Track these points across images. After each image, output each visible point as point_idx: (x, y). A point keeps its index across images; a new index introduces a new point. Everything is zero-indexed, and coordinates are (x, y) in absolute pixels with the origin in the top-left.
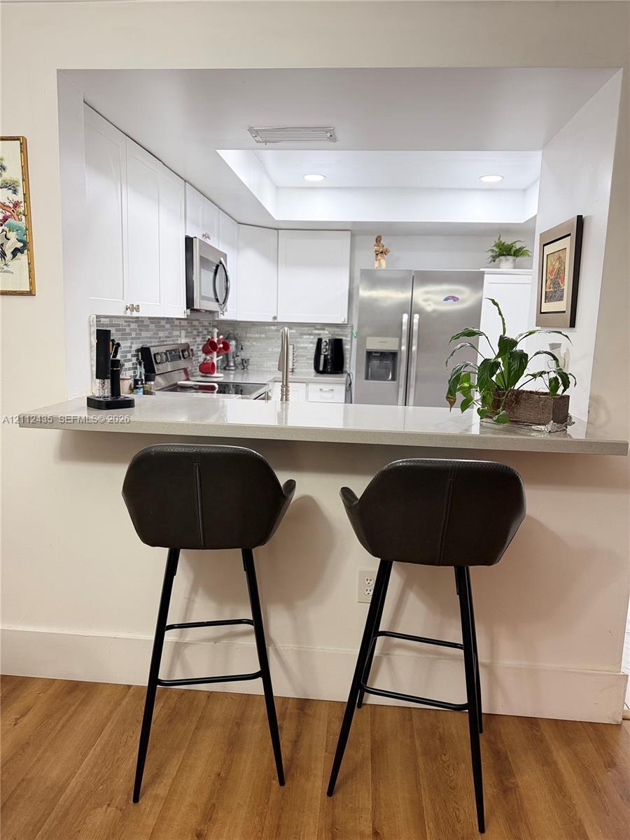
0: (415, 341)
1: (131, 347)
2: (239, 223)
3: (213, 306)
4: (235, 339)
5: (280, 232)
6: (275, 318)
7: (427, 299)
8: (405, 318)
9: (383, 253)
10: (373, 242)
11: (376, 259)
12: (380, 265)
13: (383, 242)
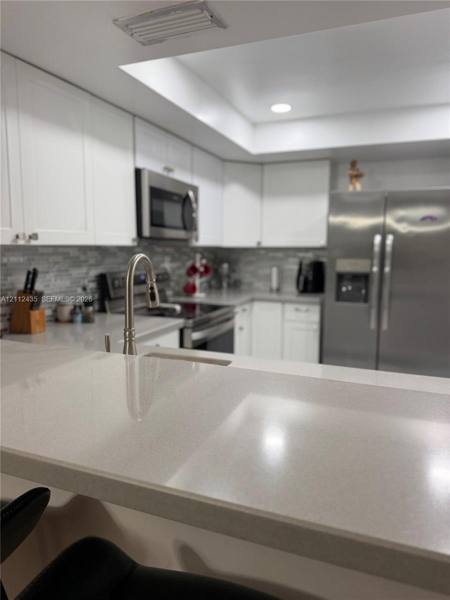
0: (388, 262)
1: (87, 273)
2: (224, 160)
3: (181, 234)
4: (228, 262)
5: (266, 167)
6: (259, 243)
7: (400, 220)
8: (378, 239)
9: (357, 176)
10: (348, 166)
11: (351, 183)
12: (355, 188)
13: (358, 166)
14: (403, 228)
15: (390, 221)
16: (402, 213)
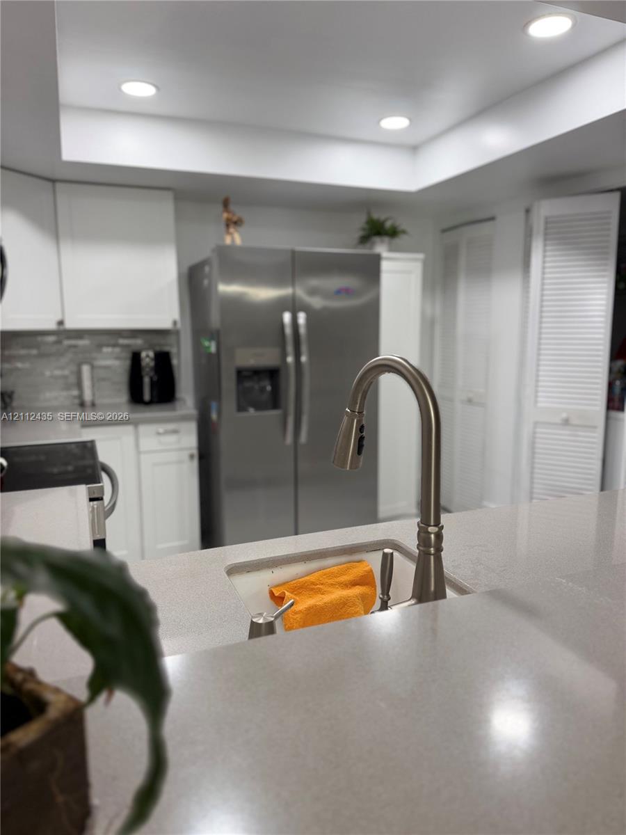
0: (304, 349)
5: (58, 185)
6: (61, 323)
7: (313, 292)
8: (287, 317)
9: (236, 223)
10: (221, 208)
11: (228, 233)
12: (233, 240)
13: (232, 207)
14: (317, 302)
15: (300, 292)
16: (314, 282)
